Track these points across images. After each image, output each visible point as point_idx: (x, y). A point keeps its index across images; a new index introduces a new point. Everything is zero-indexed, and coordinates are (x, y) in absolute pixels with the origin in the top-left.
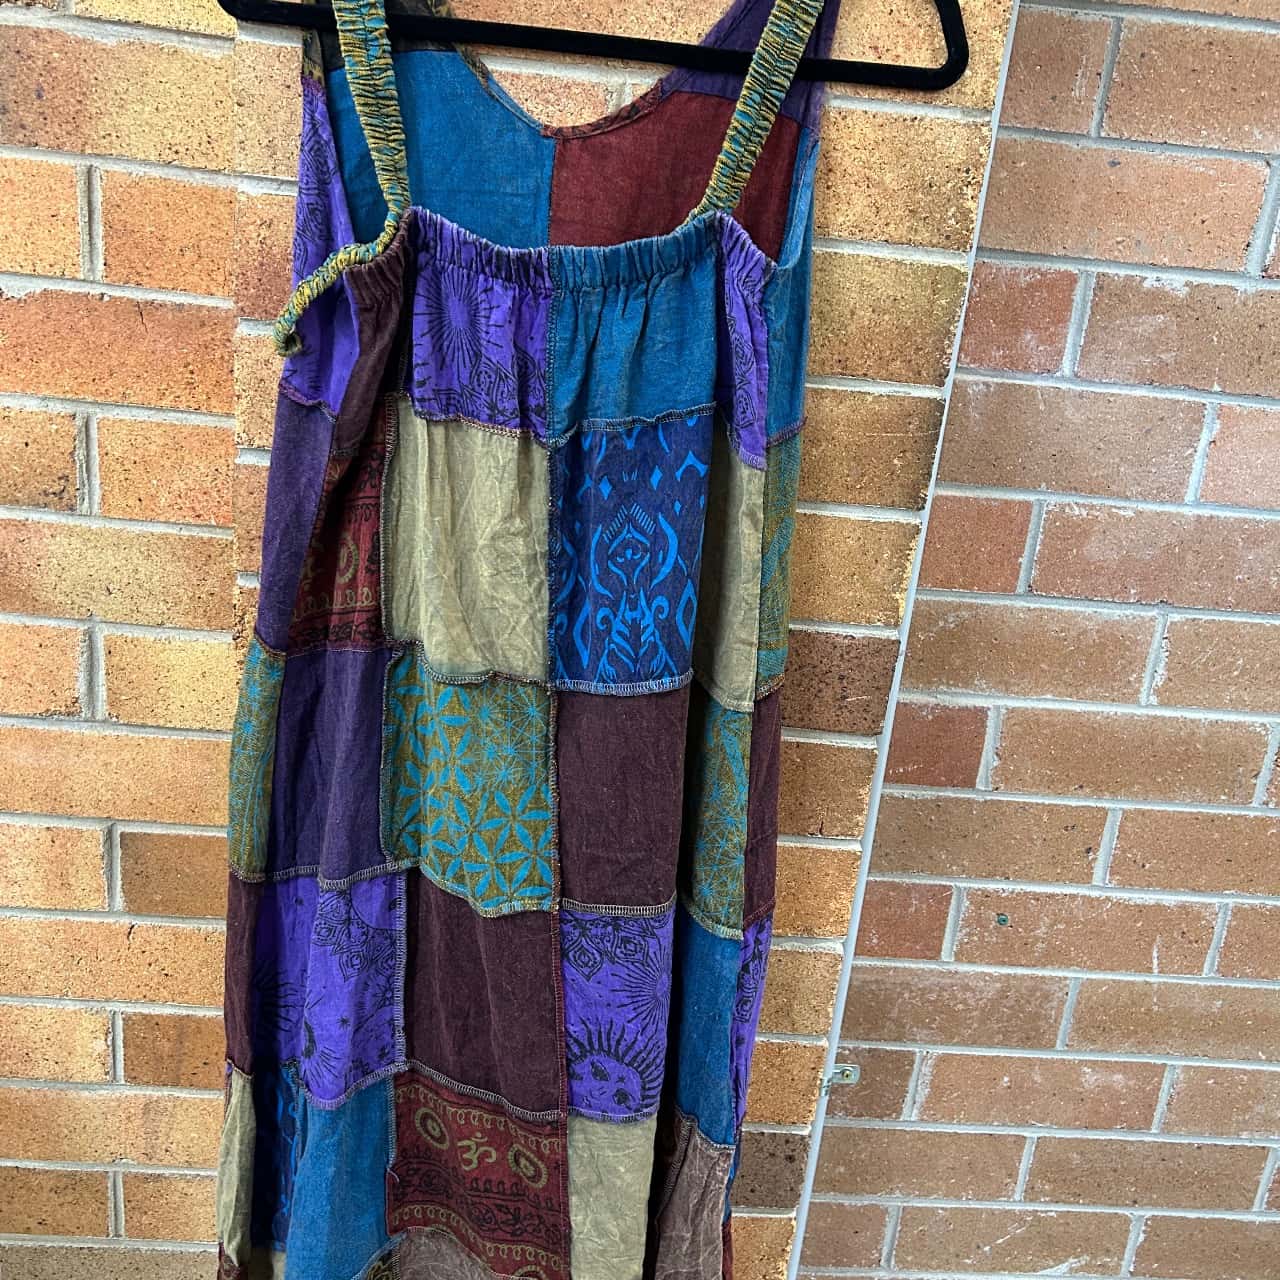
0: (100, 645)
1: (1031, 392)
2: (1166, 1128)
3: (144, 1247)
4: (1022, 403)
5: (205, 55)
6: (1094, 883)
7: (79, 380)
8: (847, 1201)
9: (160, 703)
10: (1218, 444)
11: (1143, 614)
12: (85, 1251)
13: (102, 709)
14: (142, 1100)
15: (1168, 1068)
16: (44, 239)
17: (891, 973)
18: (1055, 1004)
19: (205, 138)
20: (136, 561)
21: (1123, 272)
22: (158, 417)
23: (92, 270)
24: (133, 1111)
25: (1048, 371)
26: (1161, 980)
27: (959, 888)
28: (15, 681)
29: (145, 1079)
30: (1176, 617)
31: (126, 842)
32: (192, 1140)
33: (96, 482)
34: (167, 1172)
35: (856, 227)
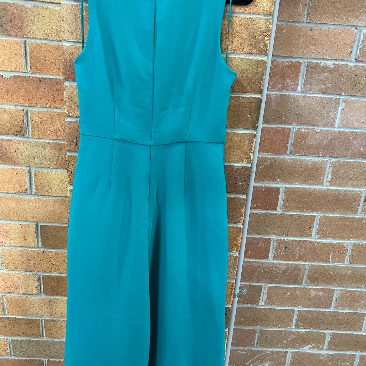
0: (33, 173)
1: (289, 96)
2: (336, 307)
3: (50, 340)
4: (287, 99)
5: (55, 8)
6: (312, 237)
7: (25, 100)
8: (244, 328)
9: (49, 189)
10: (344, 110)
11: (324, 159)
12: (34, 341)
13: (34, 191)
14: (48, 299)
15: (335, 290)
16: (13, 61)
17: (255, 263)
18: (302, 272)
19: (56, 32)
20: (41, 150)
21: (315, 61)
22: (46, 110)
23: (27, 69)
24: (46, 302)
25: (294, 90)
26: (333, 265)
27: (273, 239)
28: (10, 184)
29: (49, 293)
30: (333, 160)
31: (42, 228)
32: (62, 310)
33: (30, 128)
34: (56, 319)
35: (235, 49)
